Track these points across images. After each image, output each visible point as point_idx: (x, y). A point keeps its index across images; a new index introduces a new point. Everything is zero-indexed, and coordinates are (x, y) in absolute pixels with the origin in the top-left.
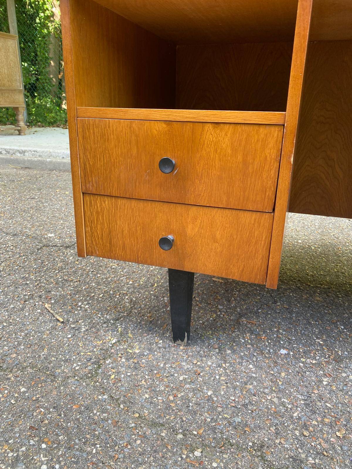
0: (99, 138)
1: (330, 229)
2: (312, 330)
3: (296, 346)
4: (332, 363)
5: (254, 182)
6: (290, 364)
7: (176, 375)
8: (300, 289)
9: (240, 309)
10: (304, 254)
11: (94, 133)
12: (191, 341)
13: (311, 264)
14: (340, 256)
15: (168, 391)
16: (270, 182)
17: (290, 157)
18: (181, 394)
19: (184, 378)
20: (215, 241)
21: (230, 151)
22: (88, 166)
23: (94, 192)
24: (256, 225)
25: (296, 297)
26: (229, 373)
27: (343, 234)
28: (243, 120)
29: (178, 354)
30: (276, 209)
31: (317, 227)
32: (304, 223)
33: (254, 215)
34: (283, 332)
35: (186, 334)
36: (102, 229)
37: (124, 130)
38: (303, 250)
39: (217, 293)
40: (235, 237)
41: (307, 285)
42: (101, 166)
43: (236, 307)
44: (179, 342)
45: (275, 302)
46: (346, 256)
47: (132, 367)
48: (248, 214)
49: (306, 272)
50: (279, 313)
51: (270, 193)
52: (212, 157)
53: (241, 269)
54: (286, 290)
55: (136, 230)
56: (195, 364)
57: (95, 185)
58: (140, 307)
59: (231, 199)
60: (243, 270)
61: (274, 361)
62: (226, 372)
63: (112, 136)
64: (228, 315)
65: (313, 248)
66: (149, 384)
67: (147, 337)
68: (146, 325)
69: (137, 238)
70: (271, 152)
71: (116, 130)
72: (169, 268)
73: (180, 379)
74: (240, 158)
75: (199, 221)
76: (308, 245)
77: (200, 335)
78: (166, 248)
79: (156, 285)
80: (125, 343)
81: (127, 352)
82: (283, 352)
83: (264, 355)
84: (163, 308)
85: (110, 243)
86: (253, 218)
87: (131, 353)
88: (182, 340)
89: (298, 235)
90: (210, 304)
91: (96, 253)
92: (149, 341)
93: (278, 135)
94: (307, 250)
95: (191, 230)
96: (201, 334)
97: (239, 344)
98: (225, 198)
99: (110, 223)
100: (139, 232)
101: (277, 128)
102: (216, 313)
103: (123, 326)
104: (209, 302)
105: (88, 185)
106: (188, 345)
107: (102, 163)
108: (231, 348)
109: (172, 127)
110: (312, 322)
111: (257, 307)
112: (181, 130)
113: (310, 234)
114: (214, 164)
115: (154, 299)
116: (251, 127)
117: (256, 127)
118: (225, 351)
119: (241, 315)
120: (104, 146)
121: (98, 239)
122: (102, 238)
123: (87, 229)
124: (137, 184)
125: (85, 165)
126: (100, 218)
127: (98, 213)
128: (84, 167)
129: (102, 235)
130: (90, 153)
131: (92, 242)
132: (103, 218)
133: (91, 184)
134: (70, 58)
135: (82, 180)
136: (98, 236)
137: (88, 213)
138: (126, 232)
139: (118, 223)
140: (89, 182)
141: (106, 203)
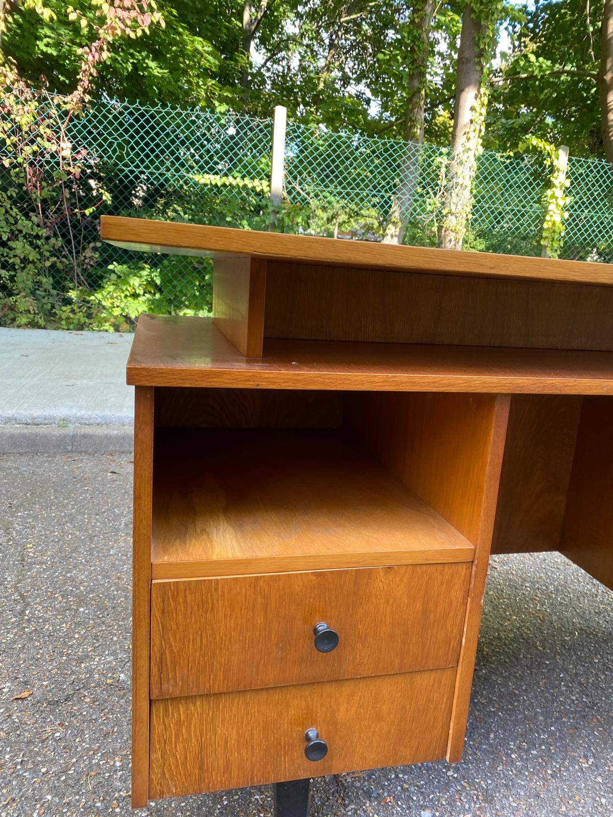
0: (196, 608)
3: (432, 796)
5: (435, 635)
16: (455, 631)
20: (380, 719)
21: (405, 600)
22: (168, 654)
24: (436, 686)
28: (424, 560)
30: (461, 662)
33: (435, 674)
36: (186, 750)
37: (244, 590)
40: (408, 708)
42: (195, 651)
48: (425, 676)
51: (455, 644)
52: (381, 610)
53: (414, 748)
55: (252, 735)
57: (180, 683)
59: (406, 661)
60: (417, 749)
69: (253, 747)
70: (457, 594)
71: (229, 591)
74: (418, 607)
78: (317, 757)
85: (201, 766)
86: (432, 678)
91: (171, 793)
93: (465, 573)
95: (344, 714)
98: (397, 661)
99: (202, 736)
100: (256, 737)
101: (465, 565)
107: (198, 646)
114: (384, 619)
116: (434, 568)
120: (203, 620)
121: (177, 766)
122: (185, 764)
123: (154, 757)
124: (261, 667)
125: (162, 654)
126: (184, 731)
127: (179, 724)
128: (161, 659)
129: (186, 757)
130: (174, 634)
131: (164, 773)
132: (189, 730)
133: (172, 682)
134: (148, 490)
135: (155, 679)
136: (177, 761)
137: (158, 728)
138: (233, 741)
139: (219, 731)
140: (169, 680)
141: (198, 703)
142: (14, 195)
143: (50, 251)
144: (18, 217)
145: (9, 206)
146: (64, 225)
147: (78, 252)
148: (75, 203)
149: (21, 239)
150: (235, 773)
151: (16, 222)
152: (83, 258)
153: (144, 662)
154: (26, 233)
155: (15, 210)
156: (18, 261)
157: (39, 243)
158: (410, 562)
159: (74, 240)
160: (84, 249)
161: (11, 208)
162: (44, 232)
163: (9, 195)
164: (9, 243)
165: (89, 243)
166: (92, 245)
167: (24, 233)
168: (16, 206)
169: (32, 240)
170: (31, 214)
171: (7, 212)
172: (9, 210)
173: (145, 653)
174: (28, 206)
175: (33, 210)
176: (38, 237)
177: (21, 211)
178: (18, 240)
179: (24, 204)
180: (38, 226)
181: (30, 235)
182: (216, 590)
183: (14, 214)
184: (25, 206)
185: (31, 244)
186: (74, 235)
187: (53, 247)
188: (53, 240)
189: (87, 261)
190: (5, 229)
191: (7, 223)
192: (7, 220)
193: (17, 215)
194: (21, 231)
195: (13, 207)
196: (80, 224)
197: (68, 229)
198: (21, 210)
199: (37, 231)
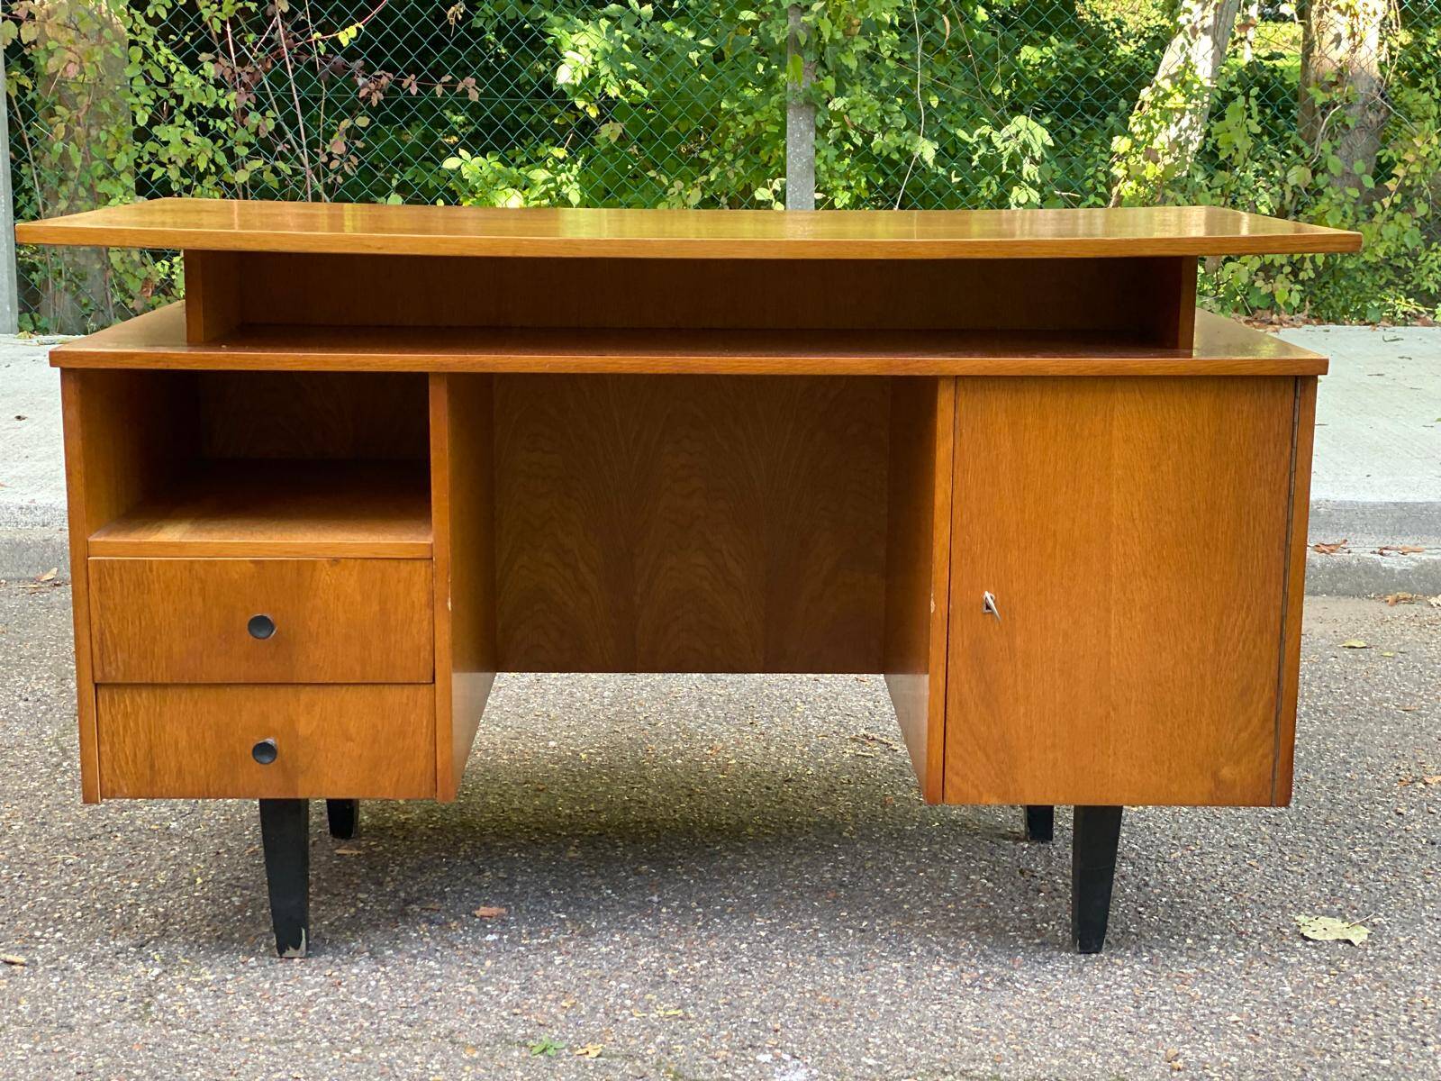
0: (132, 588)
1: (641, 705)
3: (515, 927)
5: (400, 641)
6: (502, 950)
7: (298, 992)
8: (537, 844)
9: (406, 892)
10: (560, 772)
11: (121, 581)
12: (312, 951)
13: (571, 792)
14: (644, 768)
16: (423, 639)
17: (447, 601)
18: (313, 1009)
19: (312, 992)
20: (349, 739)
21: (359, 598)
22: (108, 635)
23: (120, 680)
24: (411, 704)
25: (525, 858)
26: (392, 976)
27: (671, 712)
30: (437, 678)
31: (606, 701)
32: (571, 695)
33: (408, 690)
35: (303, 931)
36: (135, 746)
37: (179, 573)
38: (557, 764)
39: (351, 875)
40: (380, 728)
41: (555, 834)
42: (135, 634)
43: (395, 892)
44: (290, 952)
45: (481, 872)
46: (661, 765)
47: (210, 996)
48: (395, 690)
49: (557, 810)
50: (487, 888)
51: (425, 654)
52: (332, 607)
53: (394, 779)
54: (505, 849)
55: (204, 737)
56: (329, 975)
57: (122, 668)
58: (182, 920)
59: (368, 668)
60: (398, 780)
61: (474, 951)
62: (388, 976)
63: (157, 586)
64: (381, 905)
65: (584, 756)
66: (251, 1008)
67: (220, 959)
68: (209, 943)
69: (206, 753)
70: (419, 595)
71: (164, 574)
72: (264, 797)
73: (307, 995)
74: (376, 607)
75: (317, 709)
76: (572, 751)
78: (268, 760)
79: (199, 880)
80: (179, 972)
81: (192, 981)
82: (491, 937)
83: (455, 947)
84: (235, 914)
85: (152, 767)
86: (405, 695)
87: (199, 981)
88: (297, 947)
89: (550, 729)
90: (339, 894)
91: (121, 791)
92: (228, 963)
93: (426, 572)
94: (569, 763)
95: (304, 726)
97: (408, 940)
98: (358, 668)
99: (150, 732)
100: (208, 741)
101: (424, 563)
102: (355, 906)
103: (162, 952)
104: (336, 892)
105: (107, 669)
106: (308, 956)
107: (137, 630)
108: (394, 947)
111: (441, 884)
113: (585, 723)
114: (336, 617)
115: (207, 905)
116: (387, 562)
117: (395, 563)
118: (383, 953)
119: (407, 902)
120: (140, 601)
121: (127, 763)
122: (134, 761)
123: (102, 749)
124: (205, 658)
125: (102, 634)
126: (132, 724)
127: (126, 715)
128: (101, 639)
129: (135, 755)
130: (113, 614)
131: (114, 770)
132: (137, 724)
133: (114, 665)
134: (79, 467)
135: (97, 661)
136: (127, 757)
137: (106, 718)
138: (183, 744)
139: (168, 728)
140: (110, 663)
141: (144, 695)
142: (164, 15)
143: (249, 145)
144: (173, 67)
145: (150, 43)
146: (279, 79)
147: (312, 145)
148: (304, 23)
149: (180, 119)
150: (188, 779)
151: (169, 80)
152: (325, 159)
153: (86, 642)
154: (191, 106)
155: (165, 51)
156: (174, 174)
157: (221, 125)
158: (359, 555)
159: (303, 115)
160: (329, 134)
161: (157, 49)
162: (232, 100)
163: (151, 15)
164: (155, 130)
165: (341, 118)
166: (346, 123)
167: (186, 105)
168: (167, 41)
169: (204, 119)
170: (203, 56)
171: (147, 56)
172: (152, 50)
173: (87, 632)
174: (193, 39)
175: (207, 47)
176: (219, 113)
177: (178, 53)
178: (172, 122)
179: (185, 34)
180: (219, 84)
181: (201, 109)
182: (151, 570)
183: (162, 61)
184: (187, 39)
185: (204, 130)
186: (302, 101)
187: (257, 134)
188: (254, 118)
189: (334, 165)
190: (143, 99)
191: (148, 83)
192: (146, 75)
193: (169, 61)
194: (180, 99)
195: (160, 43)
196: (315, 73)
197: (289, 89)
198: (179, 49)
199: (215, 98)
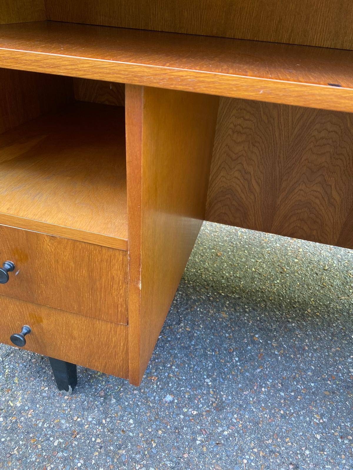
2: (206, 364)
3: (183, 389)
4: (212, 412)
5: (104, 297)
6: (171, 416)
7: (51, 439)
8: (210, 300)
15: (39, 463)
16: (121, 300)
17: (138, 283)
18: (51, 466)
19: (59, 442)
20: (73, 338)
21: (72, 265)
24: (112, 332)
25: (202, 313)
26: (106, 433)
28: (81, 239)
29: (60, 407)
34: (175, 369)
35: (69, 386)
40: (93, 339)
41: (219, 293)
44: (64, 391)
47: (8, 428)
48: (102, 323)
50: (179, 339)
52: (54, 266)
56: (75, 420)
61: (156, 412)
62: (104, 431)
66: (21, 453)
67: (34, 382)
68: (36, 364)
70: (117, 273)
73: (55, 445)
74: (85, 273)
75: (53, 319)
77: (89, 376)
80: (8, 392)
81: (9, 406)
82: (169, 398)
83: (148, 404)
86: (109, 326)
87: (12, 407)
88: (67, 390)
92: (35, 388)
93: (123, 259)
95: (46, 325)
96: (91, 375)
97: (127, 389)
101: (121, 253)
103: (11, 366)
106: (74, 391)
108: (117, 395)
109: (3, 231)
110: (209, 353)
112: (14, 235)
114: (57, 273)
116: (93, 247)
118: (111, 400)
